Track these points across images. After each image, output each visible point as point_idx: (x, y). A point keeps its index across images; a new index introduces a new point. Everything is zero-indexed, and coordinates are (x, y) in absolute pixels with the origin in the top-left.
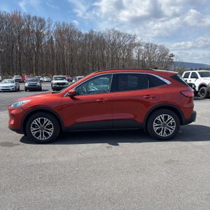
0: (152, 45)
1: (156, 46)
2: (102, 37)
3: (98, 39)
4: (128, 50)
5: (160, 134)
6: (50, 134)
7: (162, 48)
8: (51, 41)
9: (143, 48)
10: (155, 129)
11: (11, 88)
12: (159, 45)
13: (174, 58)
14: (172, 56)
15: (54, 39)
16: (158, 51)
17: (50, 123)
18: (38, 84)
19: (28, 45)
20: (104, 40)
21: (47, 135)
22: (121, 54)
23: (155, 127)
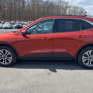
0: (76, 7)
1: (78, 7)
2: (53, 3)
3: (50, 4)
4: (65, 9)
5: (87, 64)
6: (10, 61)
7: (81, 9)
8: (29, 5)
9: (72, 8)
10: (84, 61)
11: (8, 27)
12: (80, 7)
13: (87, 13)
14: (86, 12)
15: (30, 4)
16: (79, 10)
17: (9, 53)
18: (21, 25)
19: (19, 7)
20: (53, 5)
21: (8, 61)
22: (61, 11)
23: (84, 59)
